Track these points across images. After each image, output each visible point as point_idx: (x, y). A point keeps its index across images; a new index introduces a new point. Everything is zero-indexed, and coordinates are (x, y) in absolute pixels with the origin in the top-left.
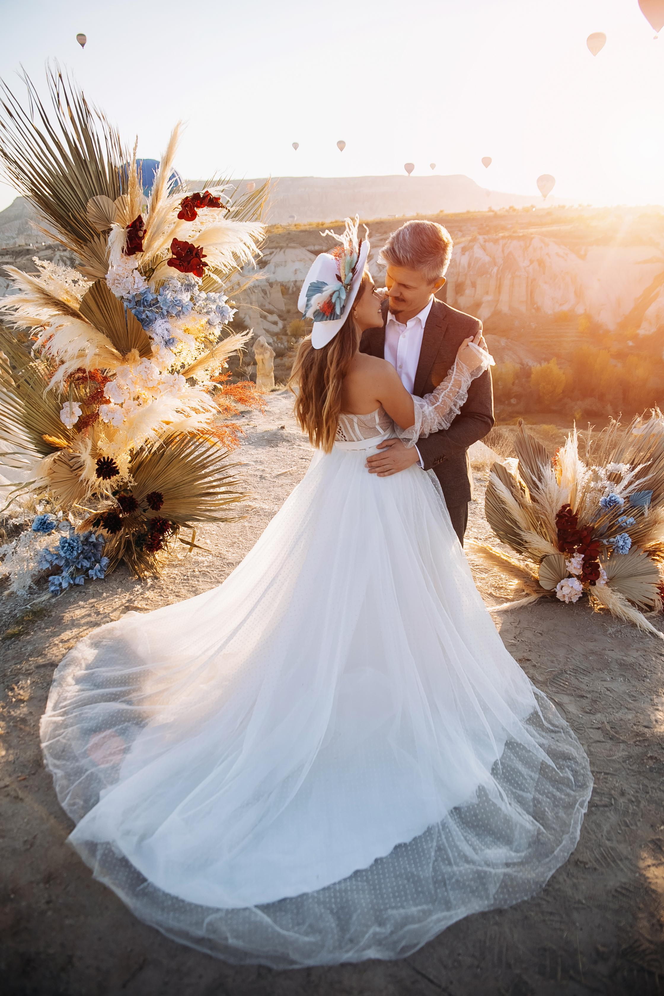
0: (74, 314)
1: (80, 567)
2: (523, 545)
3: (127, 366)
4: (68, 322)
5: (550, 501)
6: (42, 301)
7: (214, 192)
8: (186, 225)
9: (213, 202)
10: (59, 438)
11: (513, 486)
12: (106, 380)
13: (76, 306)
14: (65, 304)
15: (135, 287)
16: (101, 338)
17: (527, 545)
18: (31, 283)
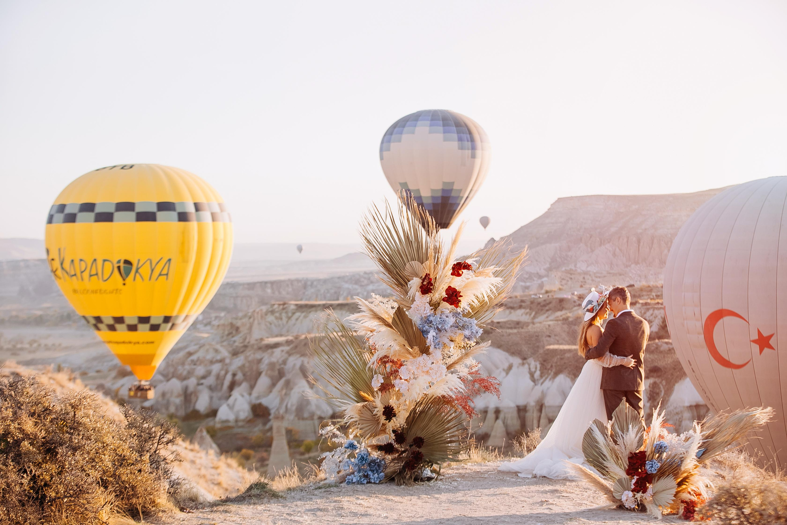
0: (388, 325)
1: (366, 474)
2: (605, 469)
3: (415, 359)
4: (384, 329)
5: (626, 444)
6: (372, 316)
7: (469, 262)
8: (457, 278)
9: (467, 267)
10: (369, 395)
11: (607, 435)
12: (401, 365)
13: (390, 321)
14: (384, 319)
15: (425, 312)
16: (402, 340)
17: (607, 469)
18: (367, 306)
